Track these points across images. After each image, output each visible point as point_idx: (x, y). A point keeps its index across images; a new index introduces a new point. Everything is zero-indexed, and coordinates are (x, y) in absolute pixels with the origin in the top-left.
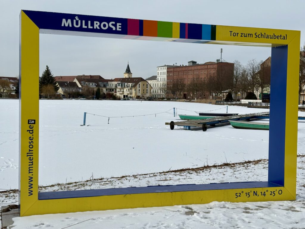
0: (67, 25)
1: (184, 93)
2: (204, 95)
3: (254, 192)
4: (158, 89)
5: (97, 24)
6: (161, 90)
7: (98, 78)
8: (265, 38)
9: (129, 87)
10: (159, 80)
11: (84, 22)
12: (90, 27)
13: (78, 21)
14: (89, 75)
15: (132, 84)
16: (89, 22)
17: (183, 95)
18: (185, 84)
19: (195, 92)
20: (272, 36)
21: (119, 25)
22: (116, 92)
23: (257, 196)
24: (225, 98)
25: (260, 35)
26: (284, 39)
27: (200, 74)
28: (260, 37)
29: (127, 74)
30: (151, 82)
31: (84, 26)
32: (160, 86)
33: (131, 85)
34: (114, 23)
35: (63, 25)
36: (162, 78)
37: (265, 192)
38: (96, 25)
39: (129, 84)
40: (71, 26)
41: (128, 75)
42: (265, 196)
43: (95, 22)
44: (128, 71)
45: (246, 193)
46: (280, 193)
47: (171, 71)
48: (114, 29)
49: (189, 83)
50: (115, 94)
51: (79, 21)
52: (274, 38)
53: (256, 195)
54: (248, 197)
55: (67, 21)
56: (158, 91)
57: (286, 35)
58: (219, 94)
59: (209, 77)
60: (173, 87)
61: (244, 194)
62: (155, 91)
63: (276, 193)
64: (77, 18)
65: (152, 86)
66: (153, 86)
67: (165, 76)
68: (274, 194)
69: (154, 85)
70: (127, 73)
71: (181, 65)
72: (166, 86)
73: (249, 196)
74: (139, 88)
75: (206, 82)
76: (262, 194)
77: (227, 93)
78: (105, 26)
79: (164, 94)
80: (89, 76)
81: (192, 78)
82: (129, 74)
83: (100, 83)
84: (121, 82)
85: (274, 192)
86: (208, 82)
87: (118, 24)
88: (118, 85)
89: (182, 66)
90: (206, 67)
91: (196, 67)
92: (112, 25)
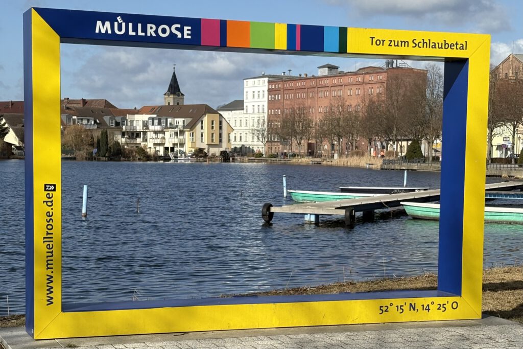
0: (103, 31)
1: (310, 142)
2: (356, 147)
3: (411, 304)
4: (247, 132)
5: (151, 28)
6: (253, 134)
7: (102, 106)
8: (429, 47)
9: (176, 127)
10: (250, 110)
11: (130, 25)
12: (140, 33)
13: (121, 23)
14: (80, 98)
15: (184, 121)
16: (140, 25)
17: (306, 147)
18: (311, 121)
19: (336, 138)
20: (442, 44)
21: (188, 30)
22: (146, 141)
23: (416, 311)
24: (404, 154)
25: (421, 42)
26: (463, 49)
27: (346, 95)
28: (422, 47)
29: (172, 96)
30: (230, 116)
31: (131, 33)
32: (251, 124)
33: (181, 124)
34: (179, 26)
35: (97, 31)
36: (256, 105)
37: (428, 305)
38: (151, 30)
39: (176, 119)
40: (109, 32)
41: (174, 98)
42: (428, 312)
43: (149, 26)
44: (174, 88)
45: (397, 306)
46: (455, 307)
47: (279, 90)
48: (179, 36)
49: (320, 117)
50: (143, 144)
51: (124, 24)
52: (445, 48)
53: (414, 309)
54: (401, 313)
55: (103, 25)
56: (246, 137)
57: (466, 42)
58: (391, 143)
59: (367, 105)
60: (283, 127)
61: (394, 308)
62: (241, 137)
63: (448, 306)
64: (119, 19)
65: (232, 124)
66: (235, 126)
67: (264, 101)
68: (444, 309)
69: (238, 123)
70: (171, 94)
71: (301, 75)
72: (266, 126)
73: (401, 311)
74: (202, 131)
75: (361, 114)
76: (424, 308)
77: (410, 142)
78: (164, 31)
79: (261, 143)
80: (80, 100)
81: (328, 105)
82: (177, 97)
83: (107, 119)
84: (158, 116)
85: (443, 305)
86: (366, 114)
87: (186, 28)
88: (150, 122)
89: (303, 76)
90: (360, 79)
91: (337, 78)
92: (177, 29)
